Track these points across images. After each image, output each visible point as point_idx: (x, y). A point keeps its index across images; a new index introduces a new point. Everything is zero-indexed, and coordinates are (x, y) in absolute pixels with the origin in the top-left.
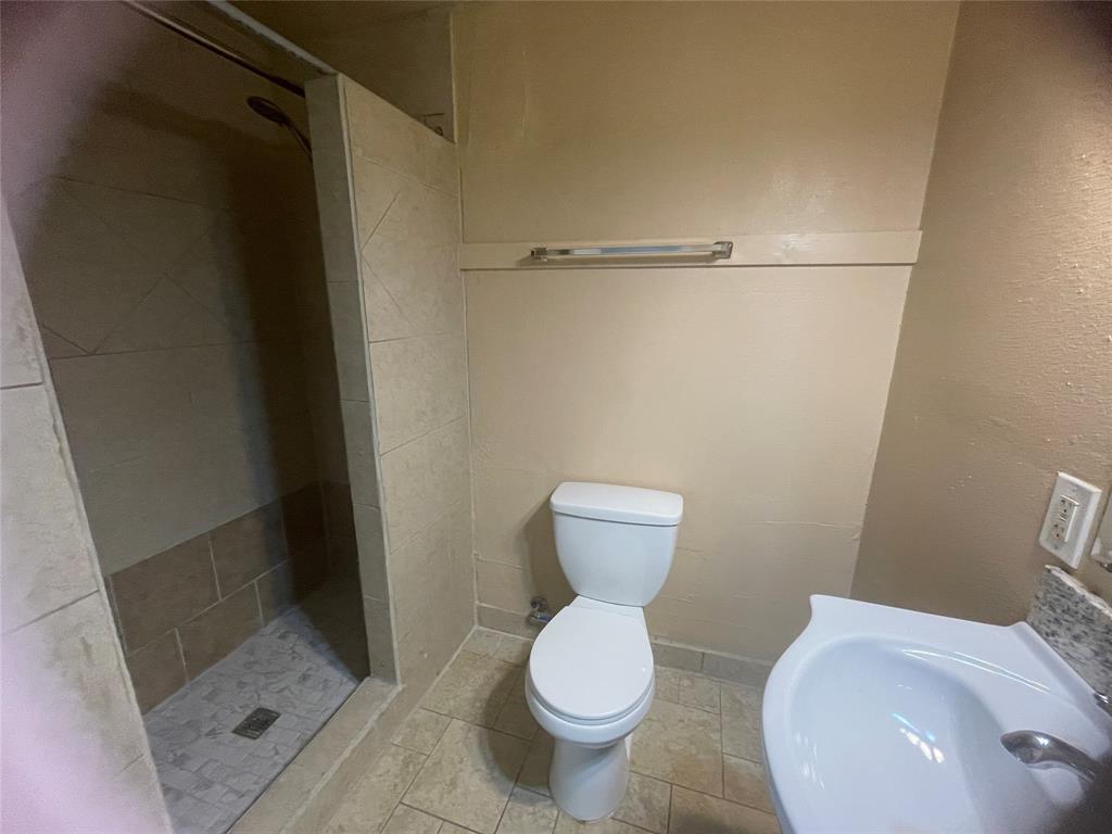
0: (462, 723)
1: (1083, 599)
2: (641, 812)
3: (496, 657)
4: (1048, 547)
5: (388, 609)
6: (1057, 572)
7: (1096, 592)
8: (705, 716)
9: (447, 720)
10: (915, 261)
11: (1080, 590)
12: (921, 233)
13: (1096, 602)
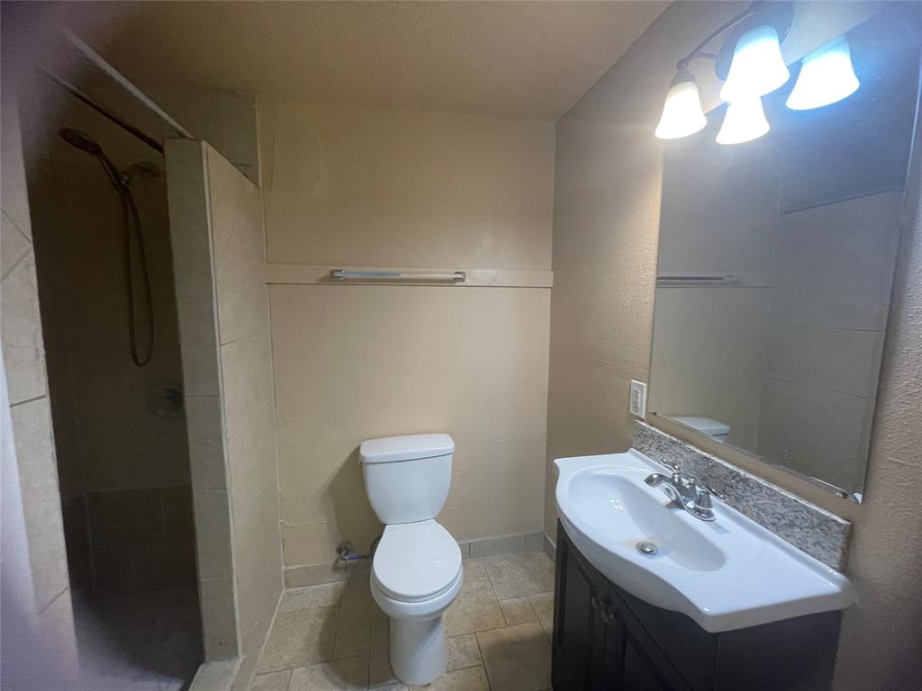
0: (303, 669)
1: (650, 429)
2: (463, 658)
3: (313, 607)
4: (634, 413)
5: (232, 583)
6: (639, 422)
7: (652, 425)
8: (481, 584)
9: (289, 672)
10: (552, 286)
11: (648, 426)
12: (552, 273)
13: (653, 429)
